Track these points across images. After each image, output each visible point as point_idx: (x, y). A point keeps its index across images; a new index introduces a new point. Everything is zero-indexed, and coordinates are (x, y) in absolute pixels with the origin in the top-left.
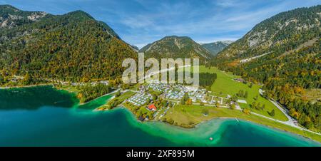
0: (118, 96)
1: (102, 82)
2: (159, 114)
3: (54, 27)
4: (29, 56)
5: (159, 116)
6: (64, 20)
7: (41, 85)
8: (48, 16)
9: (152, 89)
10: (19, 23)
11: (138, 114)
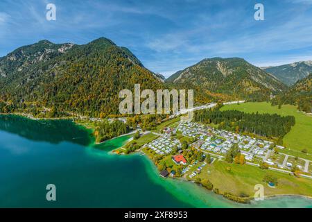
0: (137, 138)
1: (120, 119)
2: (190, 171)
3: (78, 58)
4: (56, 88)
5: (190, 173)
6: (88, 49)
7: (64, 118)
8: (75, 46)
9: (181, 133)
10: (52, 56)
11: (160, 166)
